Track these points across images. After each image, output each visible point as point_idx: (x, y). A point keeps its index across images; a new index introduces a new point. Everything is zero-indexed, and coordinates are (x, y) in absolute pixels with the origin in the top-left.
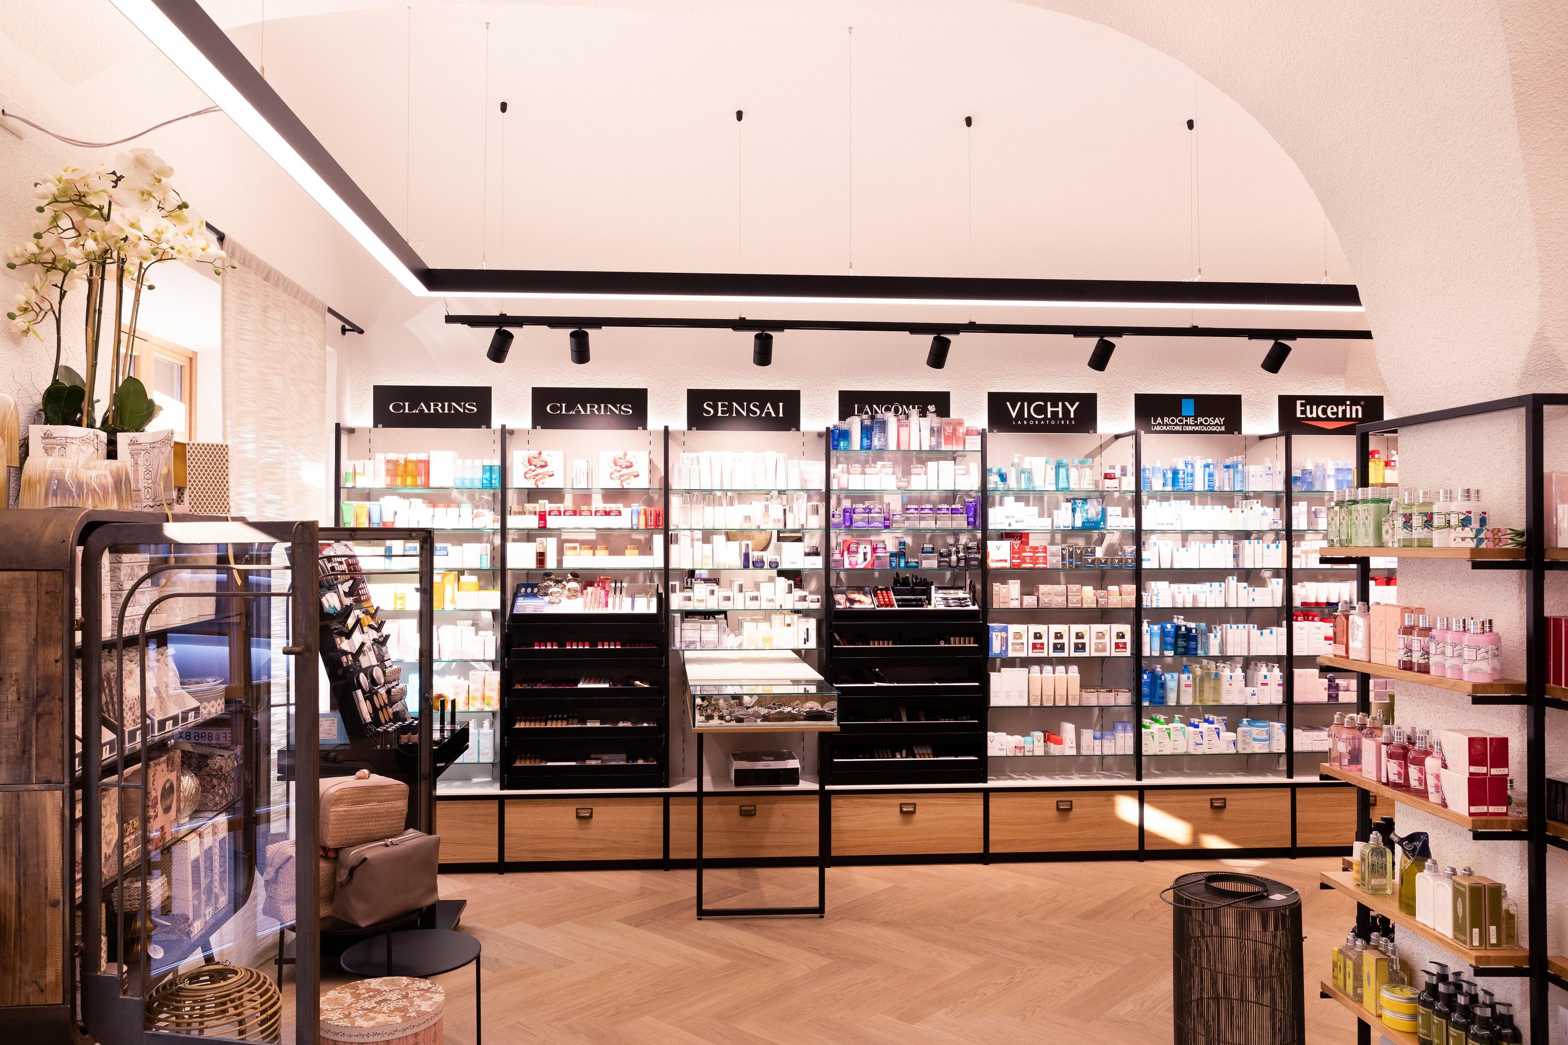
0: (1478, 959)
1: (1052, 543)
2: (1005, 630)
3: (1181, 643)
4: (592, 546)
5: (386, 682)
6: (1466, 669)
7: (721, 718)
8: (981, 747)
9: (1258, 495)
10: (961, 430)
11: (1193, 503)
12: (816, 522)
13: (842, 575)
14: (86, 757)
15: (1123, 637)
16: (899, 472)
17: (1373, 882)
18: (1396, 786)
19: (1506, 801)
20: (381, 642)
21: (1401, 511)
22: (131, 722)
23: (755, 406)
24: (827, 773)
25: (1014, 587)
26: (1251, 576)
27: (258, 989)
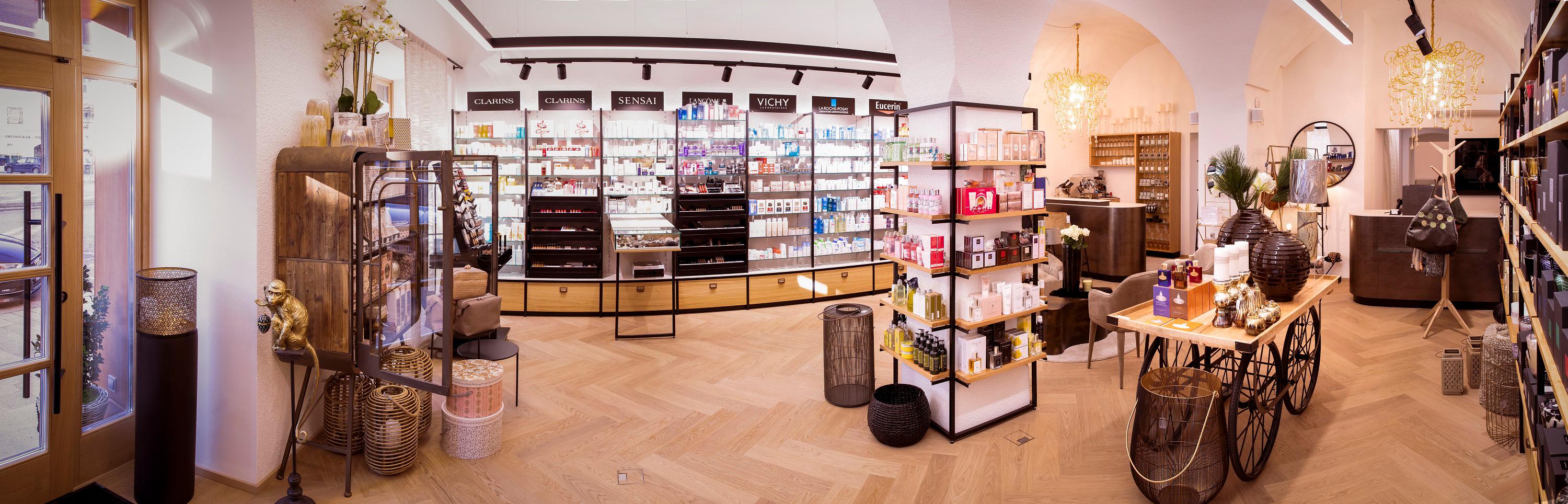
0: (933, 325)
1: (777, 162)
2: (756, 202)
3: (830, 206)
4: (567, 165)
5: (476, 226)
6: (930, 210)
7: (628, 245)
8: (745, 256)
9: (861, 141)
10: (737, 111)
11: (835, 145)
12: (672, 153)
13: (684, 178)
14: (357, 251)
15: (806, 204)
16: (709, 130)
17: (899, 300)
18: (906, 260)
19: (943, 261)
20: (473, 208)
21: (909, 147)
22: (375, 237)
23: (643, 99)
24: (677, 271)
25: (760, 182)
26: (857, 176)
27: (423, 359)
